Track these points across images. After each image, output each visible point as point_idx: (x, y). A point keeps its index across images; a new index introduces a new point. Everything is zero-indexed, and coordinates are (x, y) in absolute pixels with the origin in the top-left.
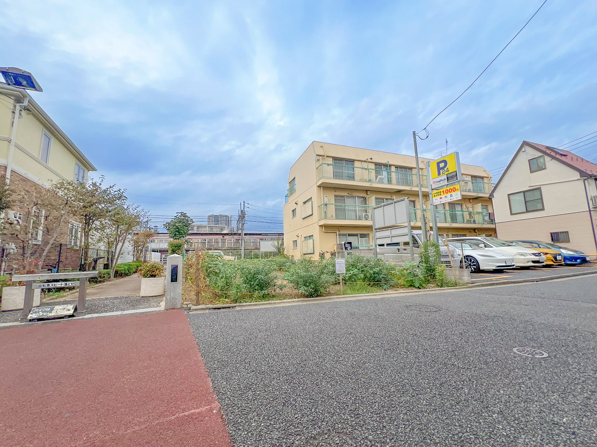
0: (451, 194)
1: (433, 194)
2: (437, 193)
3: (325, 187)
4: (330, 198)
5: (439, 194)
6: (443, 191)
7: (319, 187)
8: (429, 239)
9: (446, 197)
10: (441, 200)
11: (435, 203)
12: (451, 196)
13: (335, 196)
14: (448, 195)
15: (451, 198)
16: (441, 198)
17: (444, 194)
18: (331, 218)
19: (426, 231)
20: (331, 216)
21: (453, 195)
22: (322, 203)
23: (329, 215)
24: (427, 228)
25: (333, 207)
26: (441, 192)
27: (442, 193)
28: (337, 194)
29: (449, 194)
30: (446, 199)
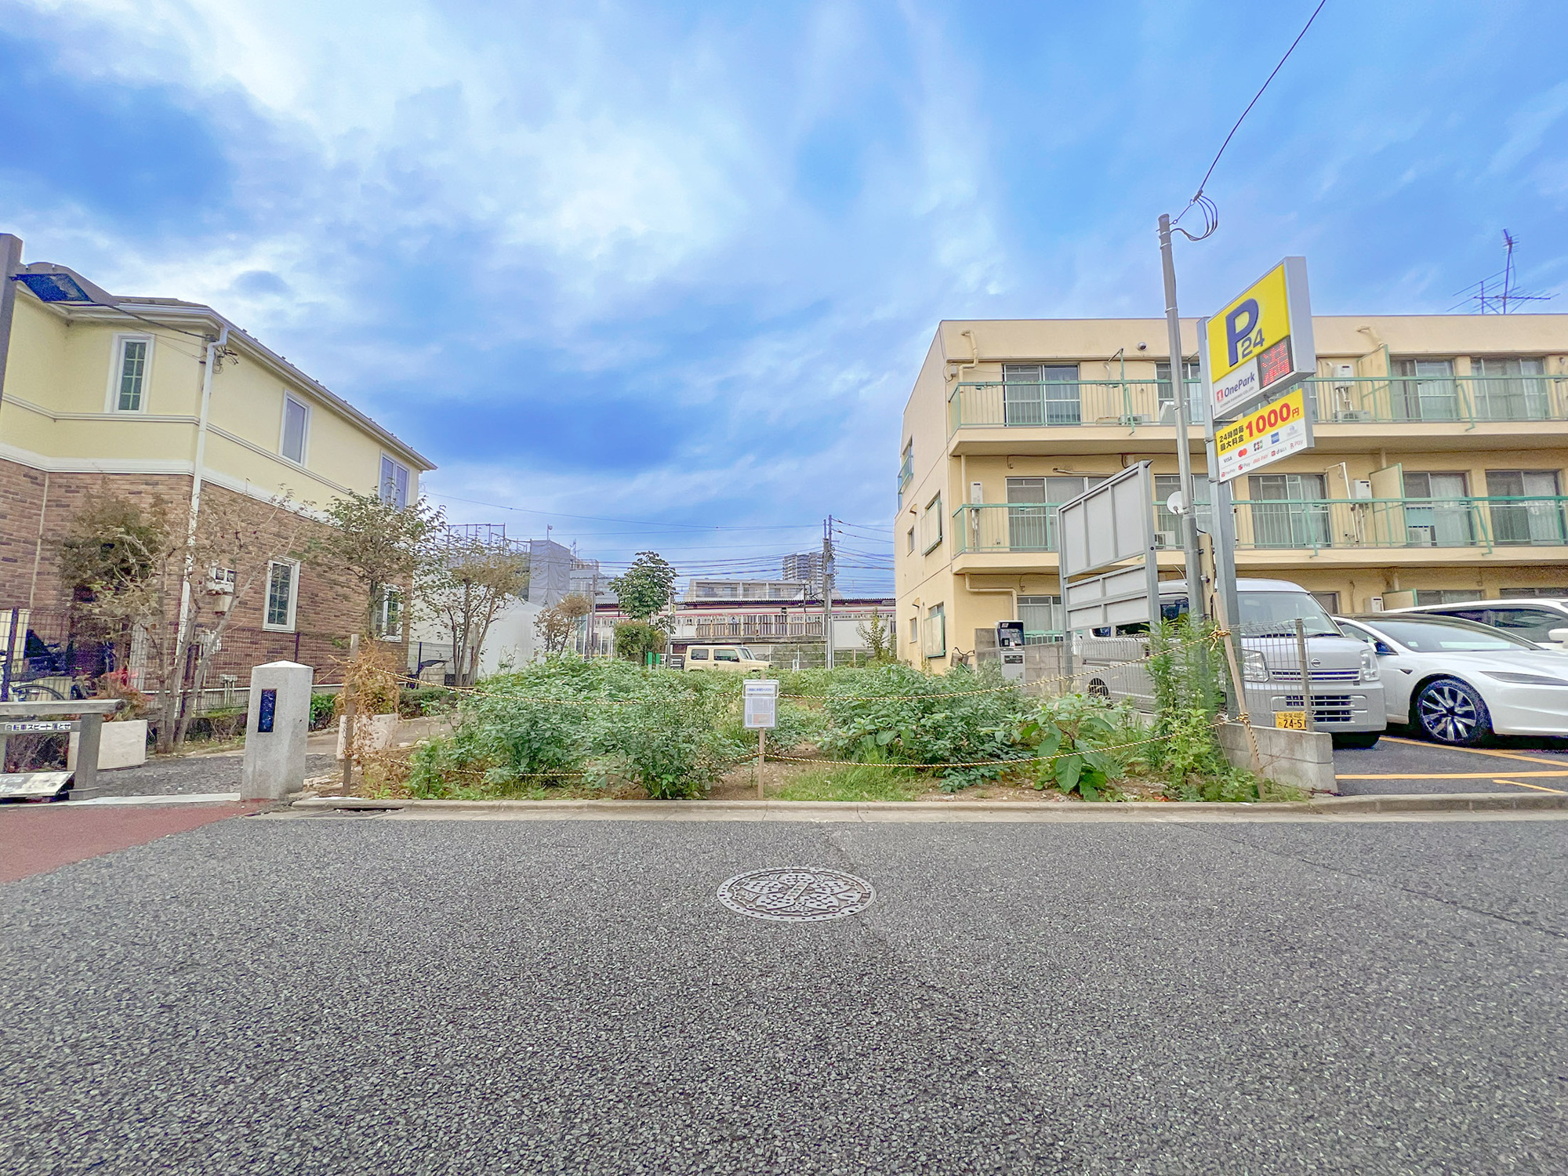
0: (1274, 430)
1: (1218, 440)
2: (1230, 434)
3: (971, 456)
4: (993, 488)
5: (1236, 438)
6: (1250, 426)
7: (956, 456)
8: (1208, 612)
9: (1257, 446)
10: (1244, 460)
11: (1223, 475)
12: (1275, 439)
13: (1011, 480)
14: (1266, 437)
15: (1277, 447)
16: (1241, 453)
17: (1251, 435)
18: (994, 550)
19: (1201, 583)
20: (995, 542)
21: (1281, 437)
22: (964, 502)
23: (986, 541)
24: (1204, 572)
25: (1003, 516)
26: (1241, 430)
27: (1246, 432)
28: (1016, 472)
29: (1270, 431)
30: (1260, 454)
